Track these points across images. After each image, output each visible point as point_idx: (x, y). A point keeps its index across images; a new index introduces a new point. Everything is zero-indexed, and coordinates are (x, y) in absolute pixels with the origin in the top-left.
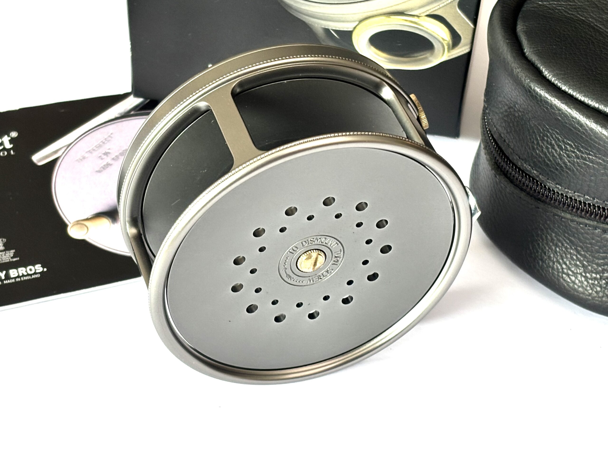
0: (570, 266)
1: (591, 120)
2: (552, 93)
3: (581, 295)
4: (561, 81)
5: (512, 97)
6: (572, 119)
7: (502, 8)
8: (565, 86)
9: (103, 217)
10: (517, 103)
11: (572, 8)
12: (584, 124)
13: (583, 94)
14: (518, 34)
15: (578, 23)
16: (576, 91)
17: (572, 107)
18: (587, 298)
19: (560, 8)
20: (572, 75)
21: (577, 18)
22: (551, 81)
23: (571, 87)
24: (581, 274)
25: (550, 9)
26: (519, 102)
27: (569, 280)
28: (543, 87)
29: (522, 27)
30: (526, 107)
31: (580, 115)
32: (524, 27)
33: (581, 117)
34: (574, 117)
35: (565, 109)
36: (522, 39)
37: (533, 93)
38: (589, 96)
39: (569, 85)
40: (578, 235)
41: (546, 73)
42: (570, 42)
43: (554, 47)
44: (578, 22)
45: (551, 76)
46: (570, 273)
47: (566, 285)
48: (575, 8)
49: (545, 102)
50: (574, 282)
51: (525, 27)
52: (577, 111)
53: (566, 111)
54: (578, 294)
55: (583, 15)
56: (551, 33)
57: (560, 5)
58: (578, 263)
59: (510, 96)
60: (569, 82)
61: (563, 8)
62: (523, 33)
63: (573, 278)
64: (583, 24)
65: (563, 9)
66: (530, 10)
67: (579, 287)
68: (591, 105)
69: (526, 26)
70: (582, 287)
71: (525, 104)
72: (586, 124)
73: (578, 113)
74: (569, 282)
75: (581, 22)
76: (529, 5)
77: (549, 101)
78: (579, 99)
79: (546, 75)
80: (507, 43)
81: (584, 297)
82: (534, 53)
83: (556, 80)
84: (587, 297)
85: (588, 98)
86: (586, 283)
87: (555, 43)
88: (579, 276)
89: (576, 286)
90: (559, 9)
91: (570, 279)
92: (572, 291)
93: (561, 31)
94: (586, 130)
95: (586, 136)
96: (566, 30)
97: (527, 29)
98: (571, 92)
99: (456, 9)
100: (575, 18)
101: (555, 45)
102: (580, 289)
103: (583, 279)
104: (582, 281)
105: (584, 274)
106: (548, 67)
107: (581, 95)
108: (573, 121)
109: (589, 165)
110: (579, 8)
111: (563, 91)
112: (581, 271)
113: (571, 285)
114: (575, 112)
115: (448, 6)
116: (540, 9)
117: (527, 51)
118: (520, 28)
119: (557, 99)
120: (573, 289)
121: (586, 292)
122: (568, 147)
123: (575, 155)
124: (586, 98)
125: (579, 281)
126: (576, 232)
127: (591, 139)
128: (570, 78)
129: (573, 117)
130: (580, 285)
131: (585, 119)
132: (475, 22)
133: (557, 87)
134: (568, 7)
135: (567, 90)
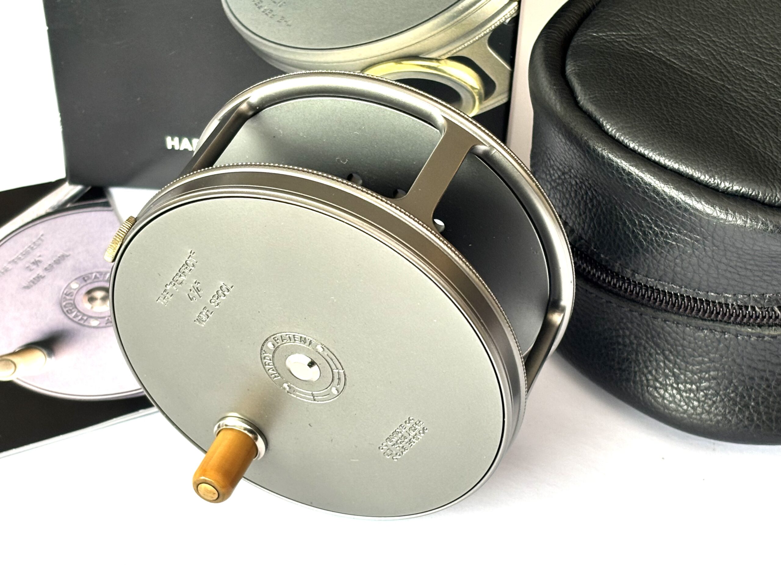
0: (658, 377)
1: (670, 185)
2: (618, 154)
3: (674, 413)
4: (627, 137)
5: (565, 160)
6: (645, 186)
7: (546, 43)
8: (634, 142)
9: (36, 348)
10: (573, 168)
11: (636, 39)
12: (661, 191)
13: (657, 153)
14: (568, 78)
15: (645, 59)
16: (648, 149)
17: (644, 169)
18: (682, 417)
19: (621, 40)
20: (641, 128)
21: (643, 52)
22: (615, 137)
23: (642, 144)
24: (671, 385)
25: (608, 42)
26: (575, 165)
27: (657, 395)
28: (605, 146)
29: (573, 68)
30: (585, 172)
31: (655, 180)
32: (575, 67)
33: (657, 182)
34: (648, 183)
35: (635, 172)
36: (573, 84)
37: (593, 154)
38: (666, 155)
39: (639, 142)
40: (664, 335)
41: (608, 127)
42: (637, 85)
43: (616, 92)
44: (645, 57)
45: (614, 130)
46: (658, 385)
47: (653, 401)
48: (640, 39)
49: (609, 165)
50: (663, 398)
51: (577, 68)
52: (651, 176)
53: (638, 175)
54: (670, 412)
55: (651, 48)
56: (612, 74)
57: (620, 36)
58: (667, 371)
59: (564, 159)
60: (638, 137)
61: (625, 40)
62: (574, 75)
63: (662, 392)
64: (651, 59)
65: (625, 42)
66: (581, 44)
67: (670, 402)
68: (668, 165)
69: (578, 66)
70: (675, 403)
71: (582, 168)
72: (664, 192)
73: (652, 178)
74: (656, 396)
75: (649, 56)
76: (580, 38)
77: (614, 163)
78: (653, 158)
79: (608, 129)
80: (555, 91)
81: (678, 415)
82: (591, 102)
83: (621, 135)
84: (681, 415)
85: (665, 157)
86: (678, 397)
87: (618, 86)
88: (670, 388)
89: (665, 401)
90: (619, 42)
91: (658, 392)
92: (662, 408)
93: (624, 71)
94: (664, 199)
95: (665, 207)
96: (630, 69)
97: (579, 70)
98: (641, 150)
99: (486, 48)
100: (640, 52)
101: (616, 90)
102: (672, 405)
103: (675, 392)
104: (674, 394)
105: (675, 385)
106: (611, 118)
107: (655, 154)
108: (647, 188)
109: (671, 243)
110: (645, 38)
111: (631, 149)
112: (671, 382)
113: (660, 400)
114: (649, 176)
115: (475, 44)
116: (594, 42)
117: (582, 99)
118: (570, 69)
119: (624, 160)
120: (662, 406)
121: (680, 408)
122: (643, 222)
123: (653, 232)
124: (662, 157)
125: (670, 394)
126: (661, 331)
127: (671, 210)
128: (639, 132)
129: (646, 183)
130: (671, 399)
131: (662, 185)
132: (512, 62)
133: (624, 145)
134: (631, 38)
135: (636, 148)
